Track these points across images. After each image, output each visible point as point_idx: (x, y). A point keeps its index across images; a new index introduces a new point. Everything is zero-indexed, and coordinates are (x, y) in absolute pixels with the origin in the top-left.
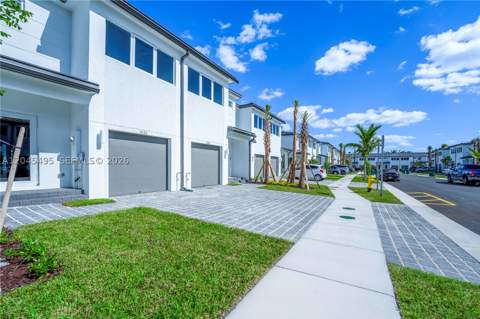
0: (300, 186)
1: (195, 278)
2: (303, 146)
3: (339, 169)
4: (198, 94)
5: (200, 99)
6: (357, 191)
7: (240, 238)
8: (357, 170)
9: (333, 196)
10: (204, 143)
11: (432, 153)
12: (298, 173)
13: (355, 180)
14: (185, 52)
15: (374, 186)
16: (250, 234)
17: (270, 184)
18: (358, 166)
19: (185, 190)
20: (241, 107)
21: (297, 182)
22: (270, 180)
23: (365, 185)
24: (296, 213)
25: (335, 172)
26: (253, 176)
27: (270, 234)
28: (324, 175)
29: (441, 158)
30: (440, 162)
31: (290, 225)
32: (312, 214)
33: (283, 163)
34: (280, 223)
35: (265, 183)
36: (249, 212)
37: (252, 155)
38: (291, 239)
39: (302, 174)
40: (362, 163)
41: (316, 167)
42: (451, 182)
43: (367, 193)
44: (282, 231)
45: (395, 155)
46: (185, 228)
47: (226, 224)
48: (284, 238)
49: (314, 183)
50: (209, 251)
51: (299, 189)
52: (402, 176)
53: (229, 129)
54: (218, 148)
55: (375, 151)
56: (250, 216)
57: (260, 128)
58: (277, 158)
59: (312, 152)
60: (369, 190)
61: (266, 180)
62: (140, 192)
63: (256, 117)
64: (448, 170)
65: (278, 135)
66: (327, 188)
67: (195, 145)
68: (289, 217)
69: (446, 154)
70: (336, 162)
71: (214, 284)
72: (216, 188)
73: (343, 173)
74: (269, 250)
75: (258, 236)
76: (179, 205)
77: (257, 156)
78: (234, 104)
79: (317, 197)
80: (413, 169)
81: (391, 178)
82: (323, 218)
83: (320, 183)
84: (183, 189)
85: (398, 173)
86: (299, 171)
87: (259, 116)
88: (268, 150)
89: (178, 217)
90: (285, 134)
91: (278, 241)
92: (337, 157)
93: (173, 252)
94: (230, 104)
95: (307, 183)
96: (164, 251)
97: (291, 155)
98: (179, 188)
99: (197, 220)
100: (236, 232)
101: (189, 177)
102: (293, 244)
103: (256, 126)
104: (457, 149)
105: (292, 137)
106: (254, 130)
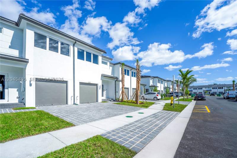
0: (137, 103)
4: (84, 60)
14: (74, 41)
22: (126, 100)
35: (122, 101)
41: (155, 93)
53: (102, 75)
54: (96, 85)
59: (160, 86)
60: (171, 104)
62: (52, 105)
67: (81, 83)
84: (74, 104)
98: (73, 103)
101: (78, 98)
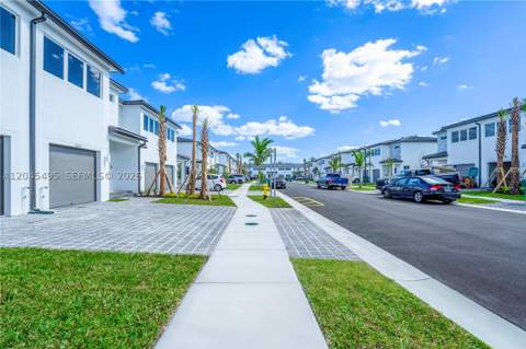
0: (201, 197)
1: (97, 322)
2: (204, 155)
3: (236, 179)
4: (62, 78)
5: (64, 84)
6: (255, 199)
7: (146, 263)
8: (251, 179)
9: (234, 205)
10: (73, 145)
11: (307, 164)
12: (198, 184)
13: (252, 188)
14: (39, 14)
15: (268, 194)
16: (157, 256)
17: (167, 197)
18: (252, 176)
19: (38, 212)
20: (125, 103)
21: (198, 193)
22: (167, 192)
23: (261, 193)
24: (203, 226)
25: (234, 181)
26: (143, 189)
27: (180, 252)
28: (224, 185)
29: (312, 168)
30: (311, 172)
31: (199, 239)
32: (220, 225)
33: (179, 173)
34: (189, 238)
35: (159, 196)
36: (148, 231)
37: (142, 163)
38: (204, 252)
39: (203, 184)
40: (255, 173)
41: (216, 177)
42: (319, 187)
43: (264, 200)
44: (193, 246)
45: (282, 166)
46: (58, 264)
47: (121, 249)
48: (197, 253)
49: (216, 193)
50: (107, 285)
51: (200, 201)
52: (288, 184)
53: (111, 130)
54: (94, 154)
55: (268, 161)
56: (151, 235)
57: (151, 131)
58: (172, 167)
59: (211, 162)
60: (265, 197)
61: (161, 193)
63: (146, 118)
64: (317, 178)
65: (173, 140)
66: (227, 198)
67: (54, 147)
68: (197, 230)
69: (315, 165)
70: (233, 172)
71: (127, 322)
72: (92, 206)
73: (240, 182)
74: (184, 269)
75: (167, 257)
76: (35, 235)
77: (148, 164)
78: (116, 98)
79: (221, 207)
80: (294, 178)
81: (281, 187)
82: (230, 228)
83: (221, 193)
84: (34, 210)
85: (284, 181)
86: (200, 181)
87: (150, 116)
88: (163, 158)
89: (38, 251)
90: (181, 140)
91: (192, 257)
92: (234, 166)
93: (46, 301)
94: (111, 98)
95: (209, 194)
96: (29, 303)
97: (189, 164)
98: (29, 211)
99: (75, 252)
100: (137, 257)
101: (46, 192)
102: (207, 258)
103: (146, 128)
104: (321, 161)
105: (191, 145)
106: (143, 133)
